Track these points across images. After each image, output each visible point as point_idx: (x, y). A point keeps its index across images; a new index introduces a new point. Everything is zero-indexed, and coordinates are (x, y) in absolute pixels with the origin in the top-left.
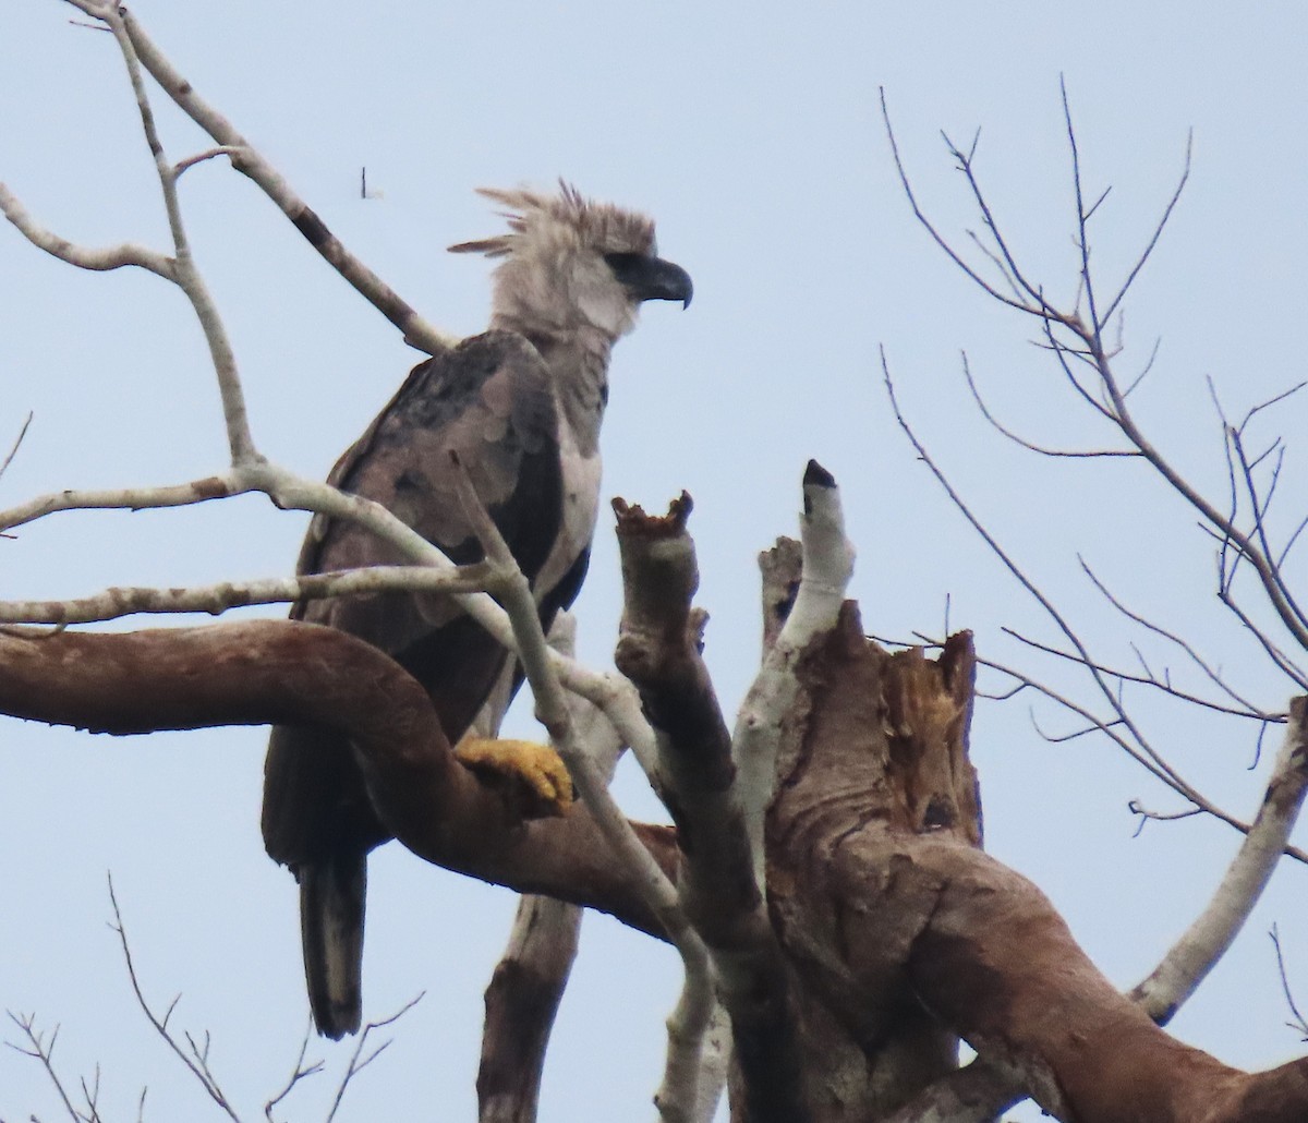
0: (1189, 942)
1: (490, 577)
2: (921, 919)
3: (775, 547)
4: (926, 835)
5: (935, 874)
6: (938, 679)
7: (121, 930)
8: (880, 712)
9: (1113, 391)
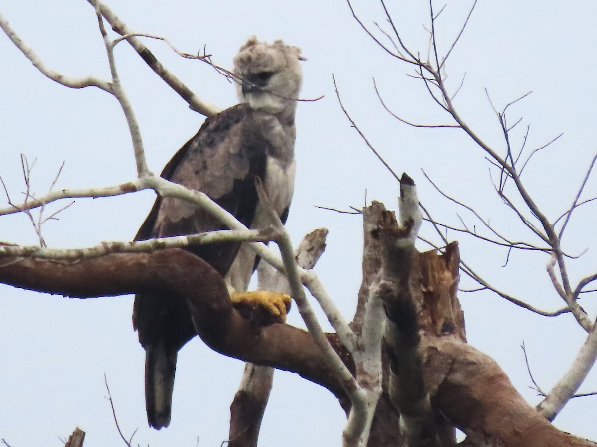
0: (562, 384)
1: (273, 234)
2: (443, 376)
3: (371, 205)
4: (443, 337)
5: (450, 356)
6: (444, 264)
7: (111, 399)
8: (420, 281)
9: (446, 98)
